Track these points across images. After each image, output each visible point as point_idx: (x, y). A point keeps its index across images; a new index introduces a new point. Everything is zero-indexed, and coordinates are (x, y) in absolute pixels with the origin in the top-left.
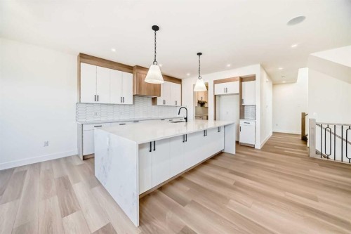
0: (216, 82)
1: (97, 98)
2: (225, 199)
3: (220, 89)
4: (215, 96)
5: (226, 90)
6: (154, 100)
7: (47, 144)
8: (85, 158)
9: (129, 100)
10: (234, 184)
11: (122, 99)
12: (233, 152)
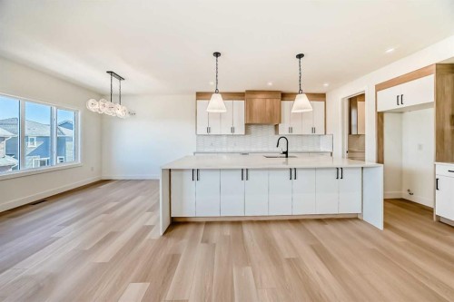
0: (379, 87)
1: (209, 129)
2: (247, 260)
4: (380, 116)
5: (400, 99)
6: (276, 128)
9: (240, 130)
10: (288, 260)
11: (233, 129)
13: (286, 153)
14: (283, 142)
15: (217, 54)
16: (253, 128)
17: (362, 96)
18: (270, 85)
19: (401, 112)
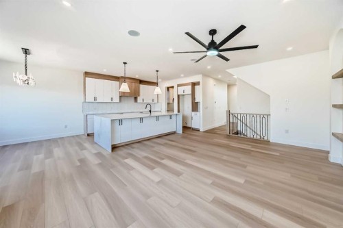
0: (179, 86)
1: (95, 99)
3: (181, 91)
4: (179, 96)
5: (184, 91)
6: (136, 99)
7: (66, 127)
8: (88, 135)
9: (117, 99)
11: (112, 99)
12: (181, 132)
13: (150, 111)
14: (149, 106)
15: (125, 63)
16: (122, 98)
17: (173, 87)
18: (137, 77)
19: (183, 95)
